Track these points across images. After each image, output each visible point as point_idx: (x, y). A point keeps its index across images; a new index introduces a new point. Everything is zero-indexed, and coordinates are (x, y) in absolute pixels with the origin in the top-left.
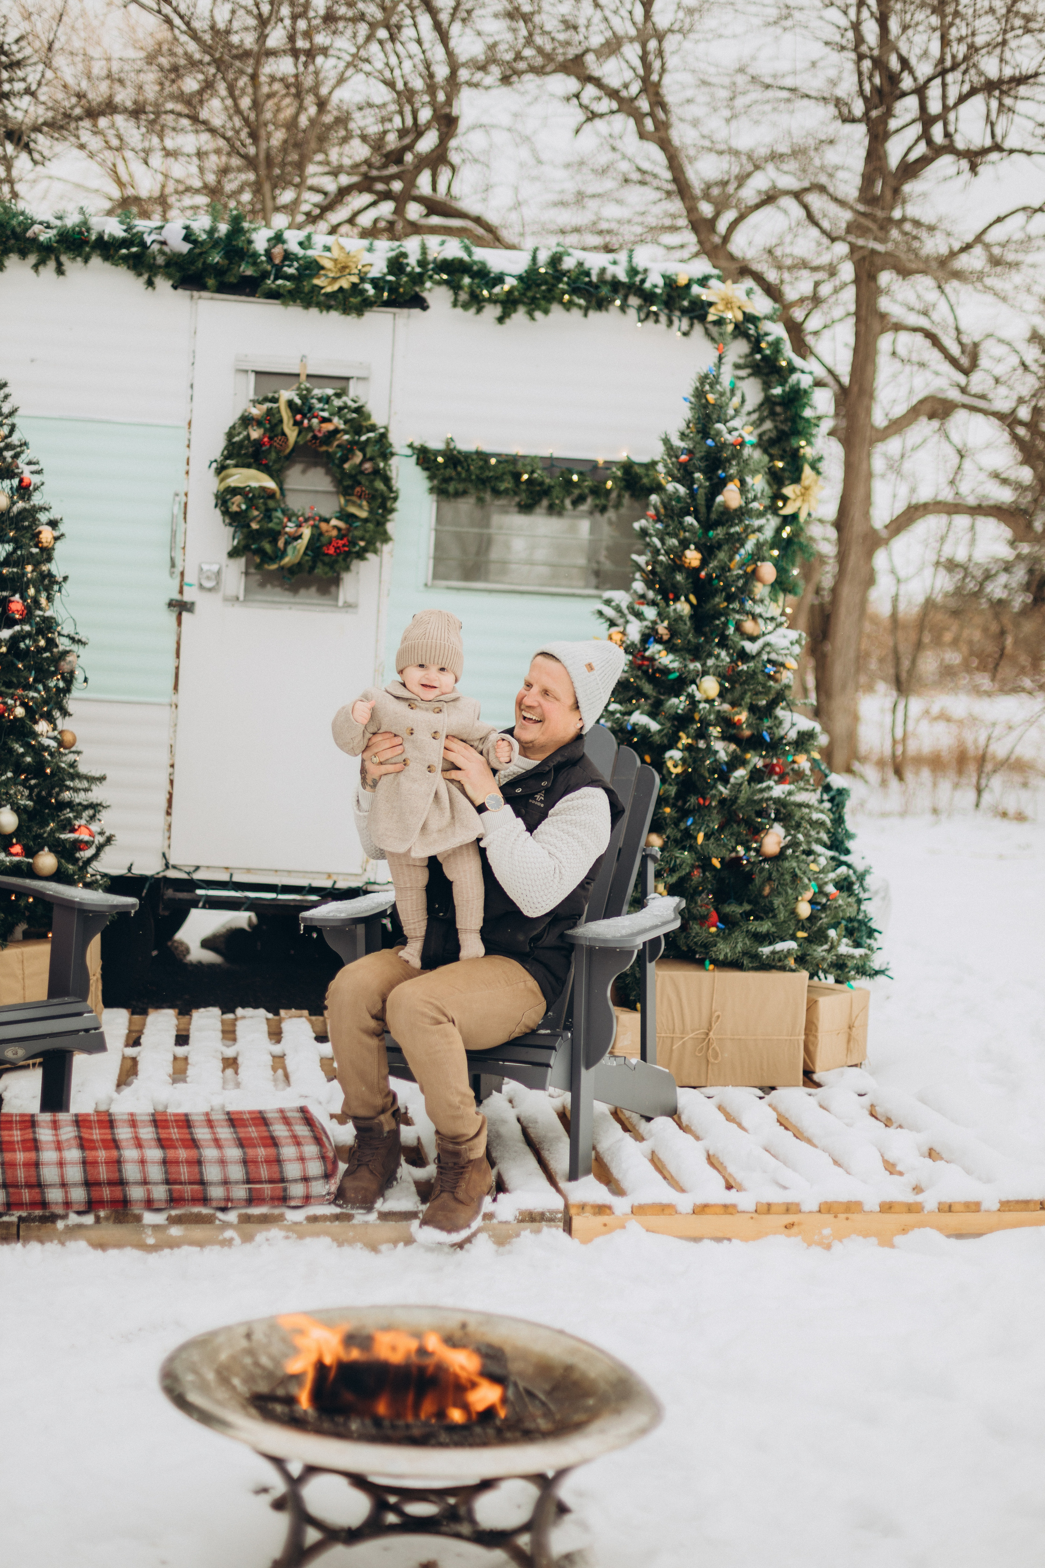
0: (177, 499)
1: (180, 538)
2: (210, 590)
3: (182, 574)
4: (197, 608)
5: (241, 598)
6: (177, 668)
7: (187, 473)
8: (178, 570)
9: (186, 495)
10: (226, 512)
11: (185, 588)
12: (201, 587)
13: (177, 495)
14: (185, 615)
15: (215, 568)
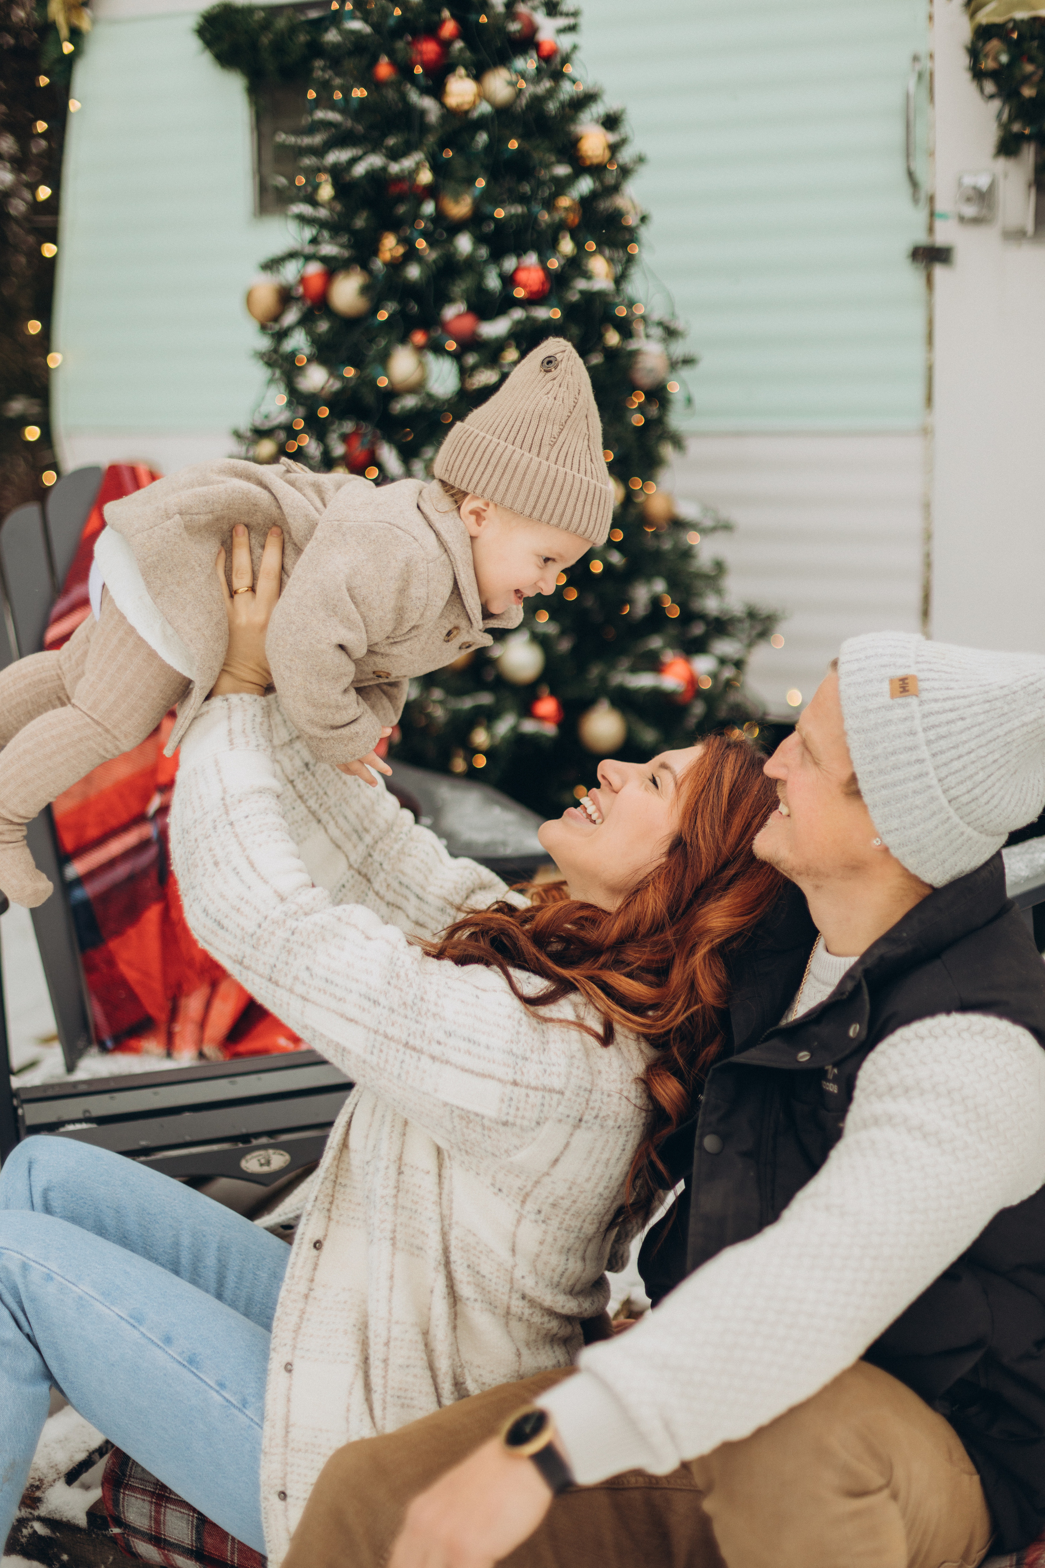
0: (918, 67)
1: (919, 132)
2: (976, 221)
3: (931, 199)
4: (960, 256)
5: (1030, 227)
6: (930, 369)
7: (931, 18)
8: (923, 195)
9: (931, 56)
10: (978, 74)
11: (939, 225)
12: (962, 219)
13: (916, 58)
14: (939, 272)
15: (983, 182)
